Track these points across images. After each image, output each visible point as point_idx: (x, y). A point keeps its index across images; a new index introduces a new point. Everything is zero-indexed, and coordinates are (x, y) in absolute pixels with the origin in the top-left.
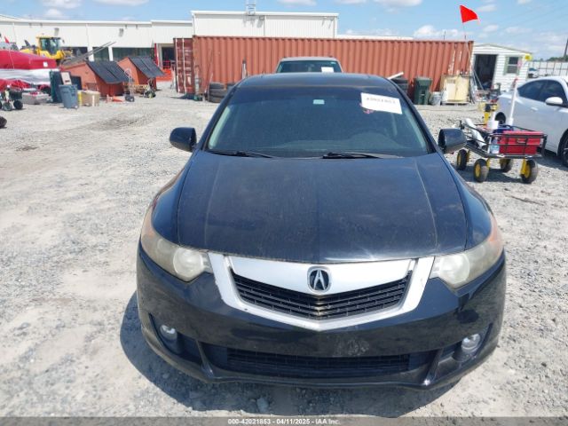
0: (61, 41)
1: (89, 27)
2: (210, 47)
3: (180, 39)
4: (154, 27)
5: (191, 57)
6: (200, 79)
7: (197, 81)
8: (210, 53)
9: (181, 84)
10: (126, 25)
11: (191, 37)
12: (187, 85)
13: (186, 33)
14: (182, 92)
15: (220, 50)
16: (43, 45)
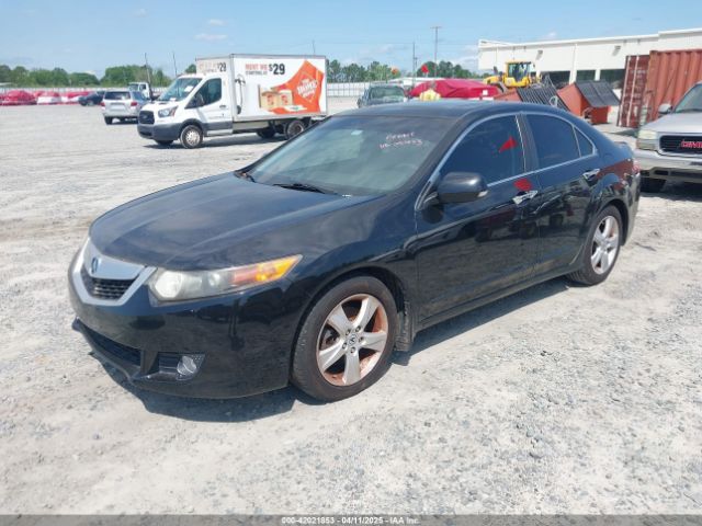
0: (531, 66)
1: (577, 47)
2: (674, 65)
3: (634, 57)
4: (660, 40)
5: (644, 79)
6: (649, 108)
7: (645, 111)
8: (671, 74)
9: (624, 116)
10: (625, 41)
11: (648, 53)
12: (632, 117)
13: (644, 49)
14: (624, 125)
15: (688, 69)
16: (511, 71)
